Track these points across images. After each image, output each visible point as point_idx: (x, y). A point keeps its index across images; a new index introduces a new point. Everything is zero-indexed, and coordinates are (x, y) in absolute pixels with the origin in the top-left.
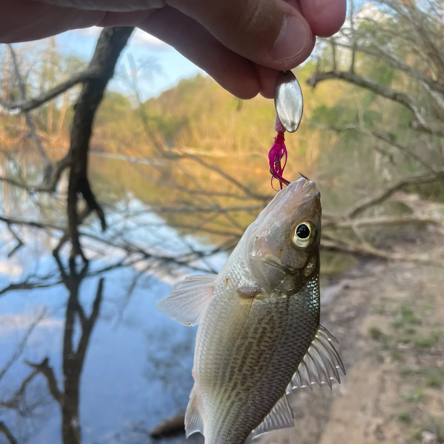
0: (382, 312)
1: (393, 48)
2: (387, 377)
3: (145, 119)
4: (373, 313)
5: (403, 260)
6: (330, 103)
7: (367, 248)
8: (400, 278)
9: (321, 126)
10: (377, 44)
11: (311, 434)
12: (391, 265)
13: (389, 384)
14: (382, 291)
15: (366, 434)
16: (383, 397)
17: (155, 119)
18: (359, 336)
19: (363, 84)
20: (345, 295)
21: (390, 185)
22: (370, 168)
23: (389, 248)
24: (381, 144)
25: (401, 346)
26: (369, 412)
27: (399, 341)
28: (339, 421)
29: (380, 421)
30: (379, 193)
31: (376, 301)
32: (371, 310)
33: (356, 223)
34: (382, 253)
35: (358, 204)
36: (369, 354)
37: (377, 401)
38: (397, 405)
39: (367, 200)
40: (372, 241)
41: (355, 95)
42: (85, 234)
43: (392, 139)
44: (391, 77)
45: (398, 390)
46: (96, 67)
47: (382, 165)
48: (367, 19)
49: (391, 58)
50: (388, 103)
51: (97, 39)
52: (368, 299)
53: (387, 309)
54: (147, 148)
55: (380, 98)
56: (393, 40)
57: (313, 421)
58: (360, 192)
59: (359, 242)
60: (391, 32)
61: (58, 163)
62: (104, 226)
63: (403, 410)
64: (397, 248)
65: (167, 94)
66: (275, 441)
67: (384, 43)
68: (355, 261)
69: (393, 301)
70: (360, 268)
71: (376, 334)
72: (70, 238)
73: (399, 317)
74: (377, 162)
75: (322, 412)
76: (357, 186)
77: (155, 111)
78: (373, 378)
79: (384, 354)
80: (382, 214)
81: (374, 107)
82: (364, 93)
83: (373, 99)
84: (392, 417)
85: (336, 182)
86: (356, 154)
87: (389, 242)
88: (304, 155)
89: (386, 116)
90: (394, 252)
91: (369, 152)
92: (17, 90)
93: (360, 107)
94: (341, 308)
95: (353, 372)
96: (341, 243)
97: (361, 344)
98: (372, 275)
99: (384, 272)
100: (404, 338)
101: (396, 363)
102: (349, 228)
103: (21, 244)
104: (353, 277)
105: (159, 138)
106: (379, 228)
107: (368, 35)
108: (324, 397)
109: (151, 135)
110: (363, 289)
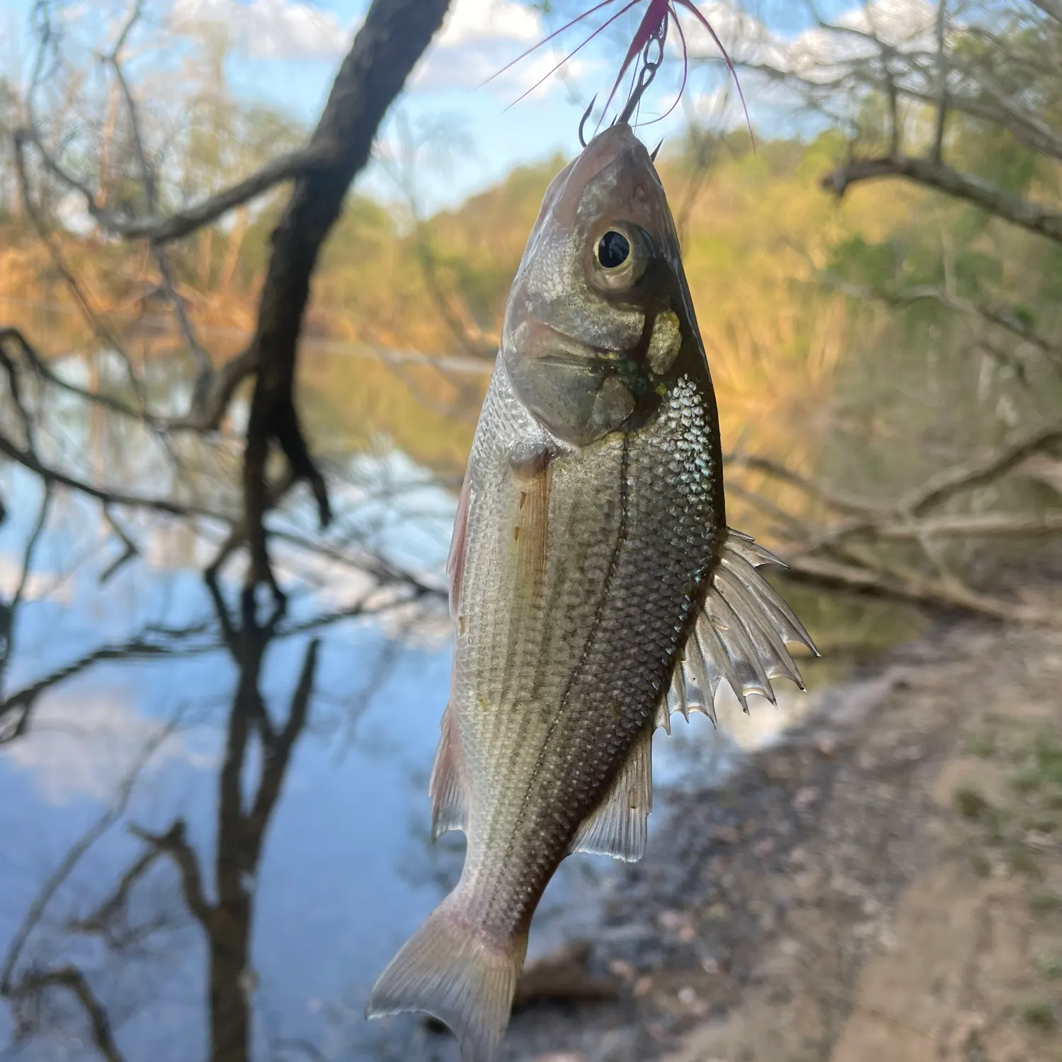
0: (987, 752)
1: (1035, 101)
2: (997, 913)
3: (429, 262)
4: (966, 752)
5: (1042, 624)
6: (875, 234)
7: (953, 589)
8: (1033, 669)
9: (851, 289)
10: (997, 92)
11: (808, 1043)
12: (1012, 635)
13: (1002, 930)
14: (989, 698)
15: (943, 1051)
16: (987, 962)
17: (452, 263)
18: (929, 808)
19: (961, 191)
20: (895, 705)
21: (1016, 438)
22: (966, 394)
23: (1008, 593)
24: (997, 337)
25: (1034, 838)
26: (951, 997)
27: (1029, 826)
28: (876, 1014)
29: (977, 1020)
30: (989, 456)
31: (973, 724)
32: (961, 743)
33: (927, 527)
34: (989, 604)
35: (936, 483)
36: (952, 854)
37: (971, 971)
38: (1020, 984)
39: (958, 473)
40: (963, 572)
41: (939, 213)
42: (279, 534)
43: (1025, 323)
44: (1028, 172)
45: (1024, 946)
46: (327, 143)
47: (997, 388)
48: (976, 31)
49: (1032, 128)
50: (1016, 236)
51: (334, 78)
52: (954, 717)
53: (999, 744)
54: (426, 329)
55: (999, 223)
56: (1038, 83)
57: (813, 1011)
58: (939, 451)
59: (935, 574)
60: (1032, 64)
61: (229, 366)
62: (326, 515)
63: (1038, 996)
64: (1026, 593)
65: (481, 203)
66: (720, 1055)
67: (1012, 90)
68: (924, 622)
69: (1017, 724)
70: (935, 639)
71: (971, 805)
72: (248, 543)
73: (1031, 765)
74: (984, 380)
75: (834, 989)
76: (930, 437)
77: (452, 245)
78: (962, 913)
79: (992, 855)
80: (991, 508)
81: (983, 245)
82: (960, 210)
83: (982, 226)
84: (1008, 1012)
85: (879, 424)
86: (932, 357)
87: (1008, 578)
88: (804, 354)
89: (1010, 267)
90: (1020, 602)
91: (966, 353)
92: (136, 189)
93: (947, 242)
94: (889, 737)
95: (913, 896)
96: (889, 575)
97: (935, 826)
98: (964, 657)
99: (994, 653)
100: (1042, 818)
101: (1021, 879)
102: (912, 540)
103: (131, 551)
104: (917, 662)
105: (458, 307)
106: (981, 543)
107: (978, 70)
108: (839, 955)
109: (440, 299)
110: (944, 690)
